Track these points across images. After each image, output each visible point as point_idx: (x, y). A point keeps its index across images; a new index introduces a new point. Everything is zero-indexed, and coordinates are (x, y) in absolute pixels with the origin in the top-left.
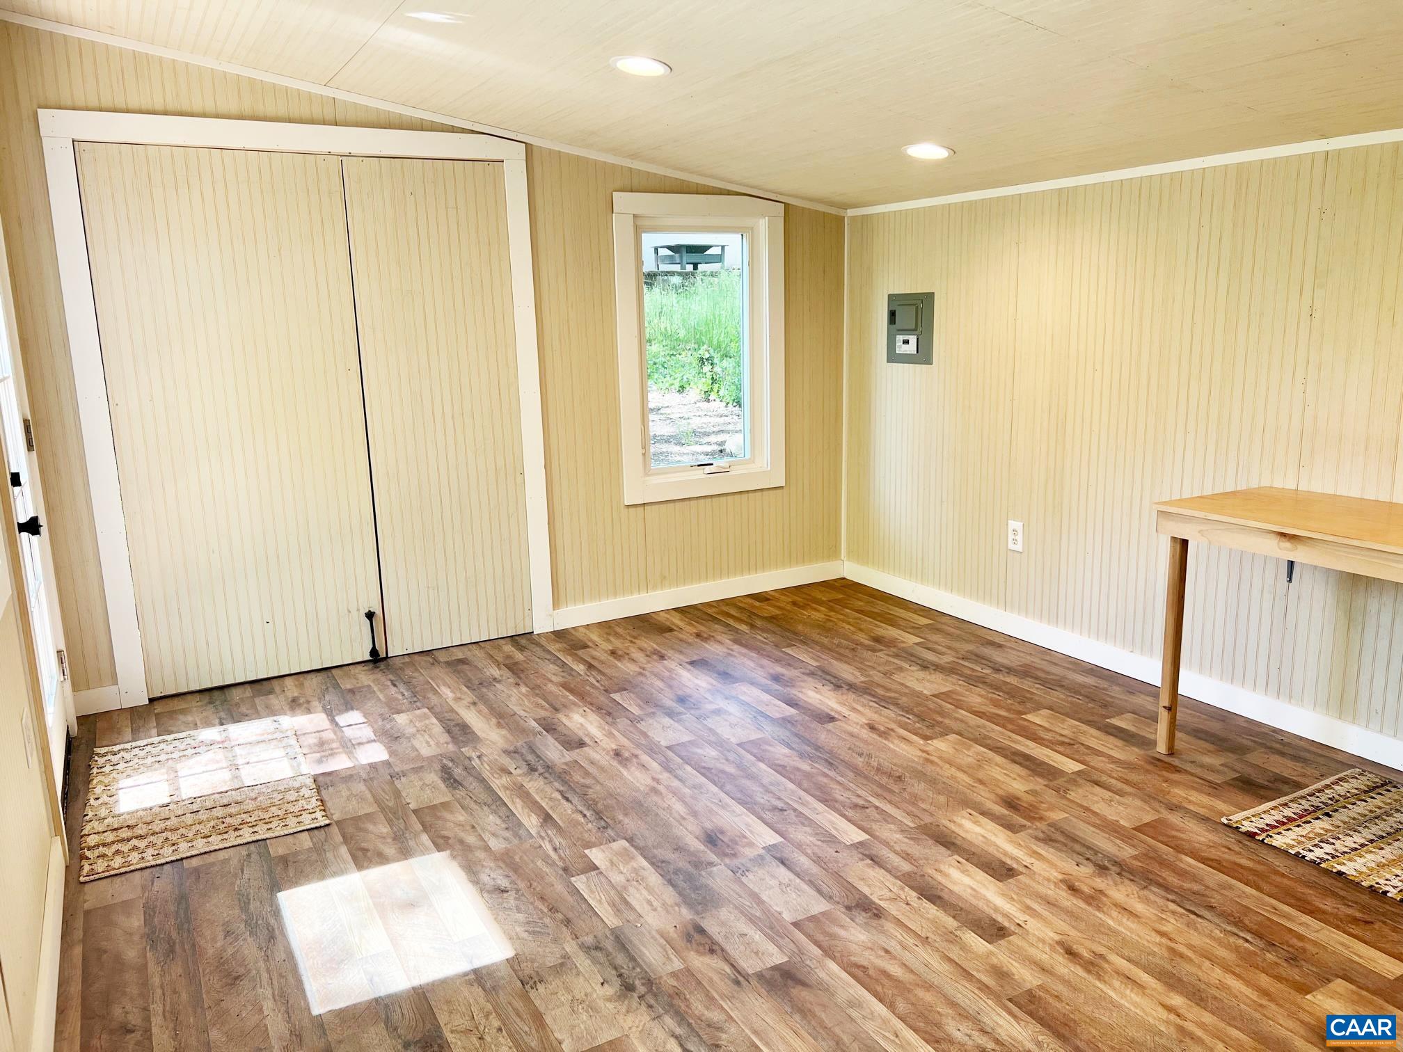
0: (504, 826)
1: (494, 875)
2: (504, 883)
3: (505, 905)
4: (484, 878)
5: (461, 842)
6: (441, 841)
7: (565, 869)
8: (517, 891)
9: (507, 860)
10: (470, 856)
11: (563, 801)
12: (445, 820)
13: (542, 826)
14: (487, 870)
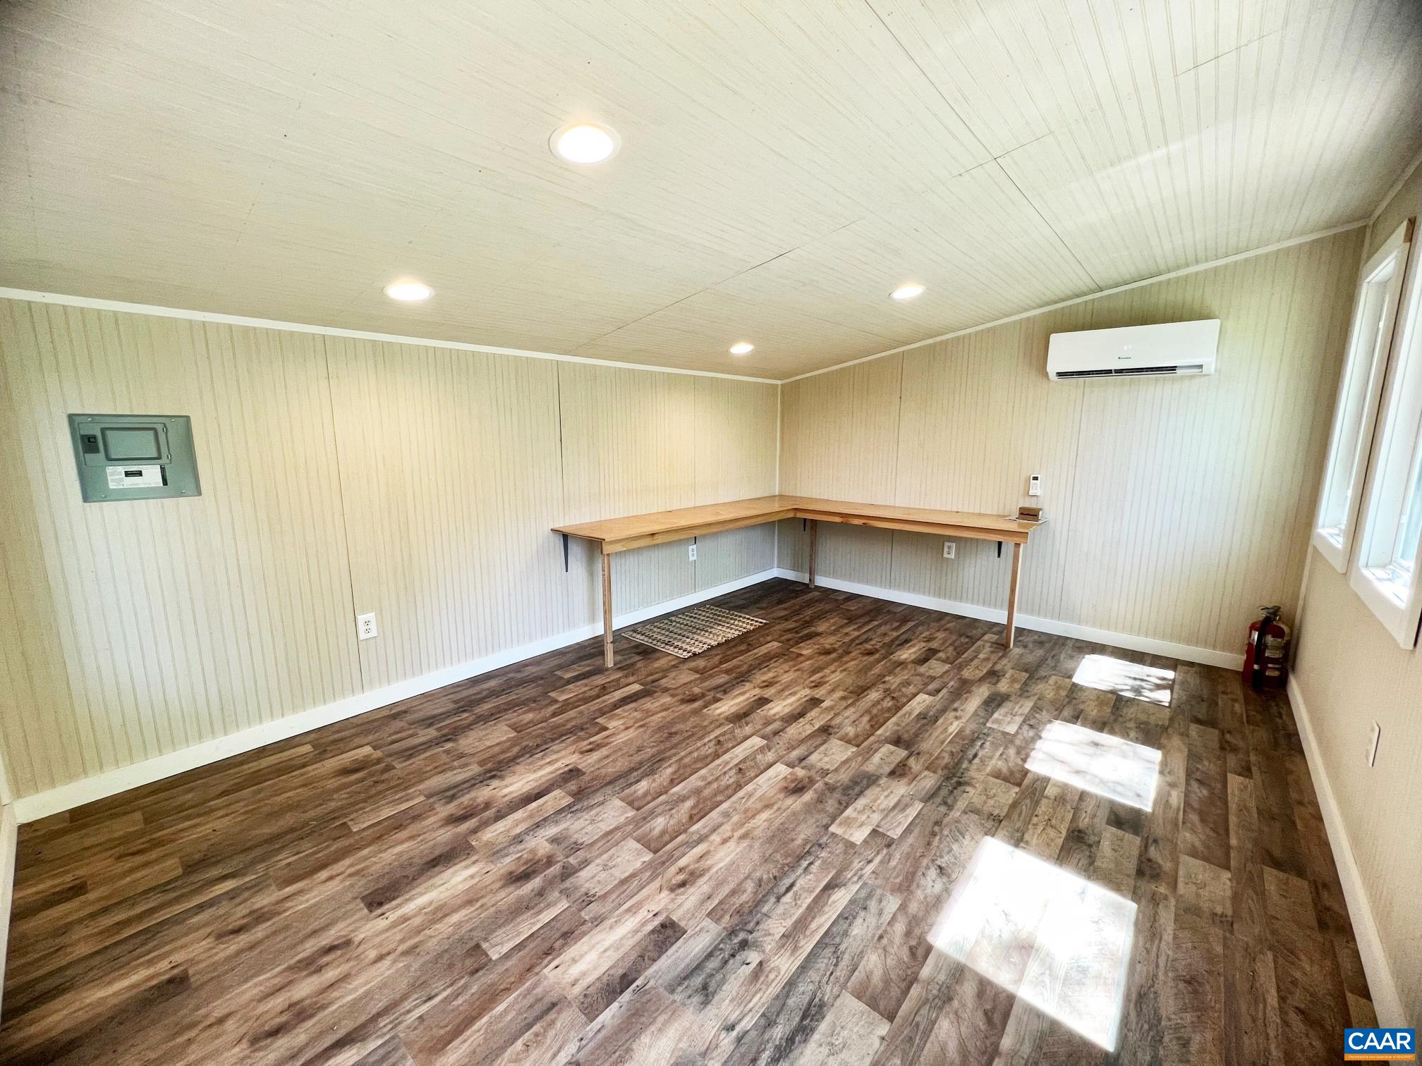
0: (862, 914)
1: (931, 883)
2: (933, 873)
3: (953, 860)
4: (938, 887)
5: (908, 934)
6: (920, 952)
7: (889, 846)
8: (933, 861)
9: (906, 885)
10: (921, 914)
11: (795, 889)
12: (886, 973)
13: (844, 885)
14: (928, 891)
